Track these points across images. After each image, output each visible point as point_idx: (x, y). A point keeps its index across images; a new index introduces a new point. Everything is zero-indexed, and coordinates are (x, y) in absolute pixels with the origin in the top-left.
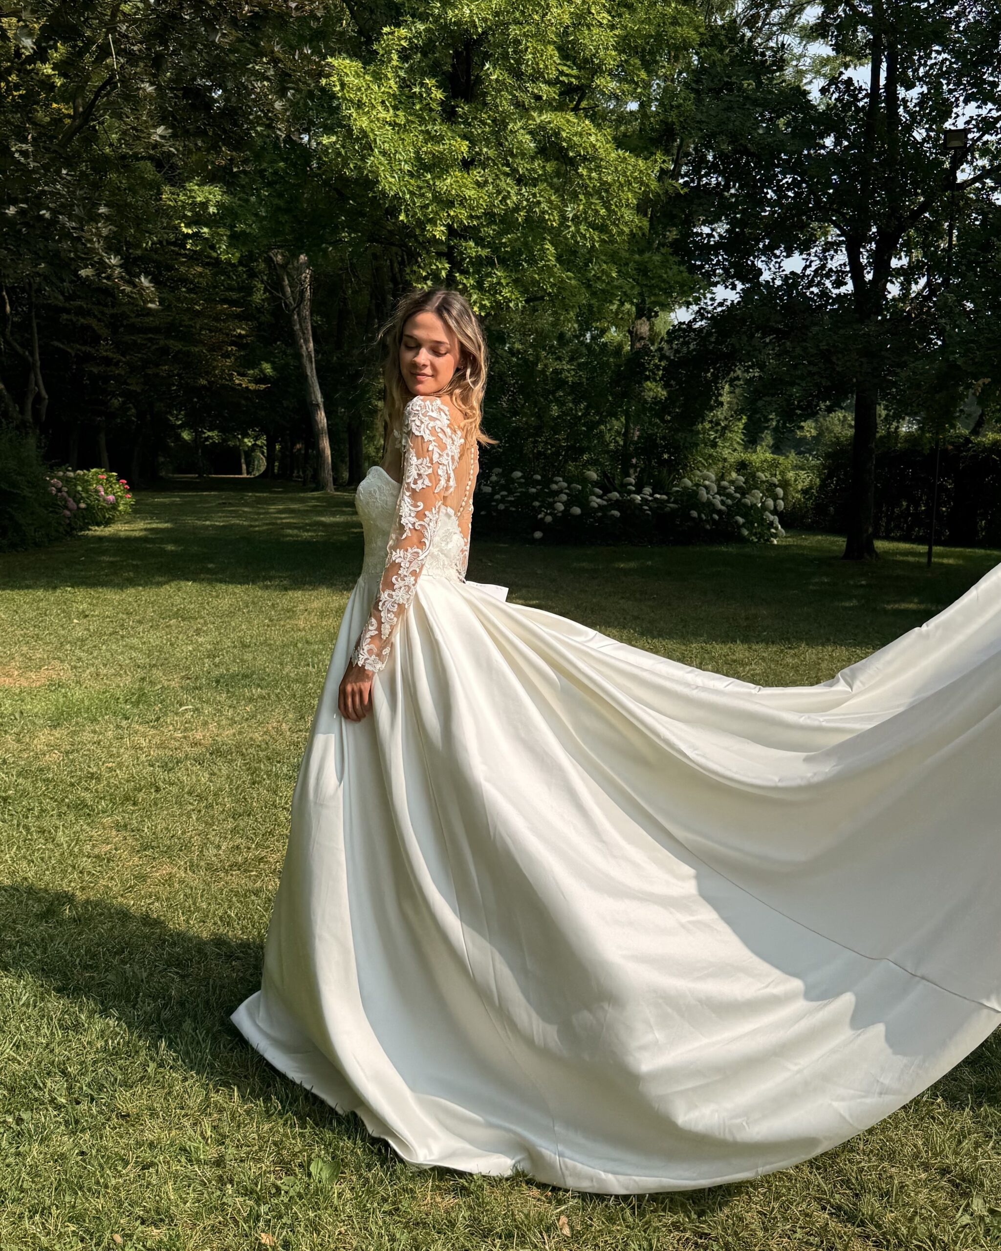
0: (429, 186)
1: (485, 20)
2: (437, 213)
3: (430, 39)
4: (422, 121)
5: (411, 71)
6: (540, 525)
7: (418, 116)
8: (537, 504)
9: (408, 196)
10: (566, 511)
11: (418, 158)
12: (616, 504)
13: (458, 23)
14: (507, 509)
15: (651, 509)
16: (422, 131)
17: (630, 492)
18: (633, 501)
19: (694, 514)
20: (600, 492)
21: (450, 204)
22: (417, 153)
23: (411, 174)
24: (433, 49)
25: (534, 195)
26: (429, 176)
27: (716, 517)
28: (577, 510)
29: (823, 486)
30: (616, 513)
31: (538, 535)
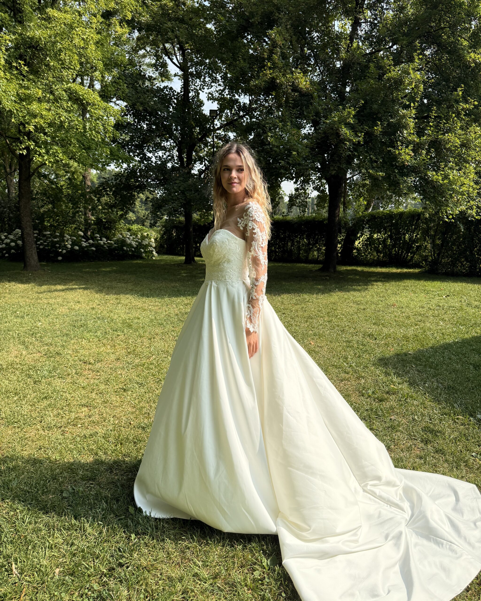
0: (25, 108)
1: (45, 38)
2: (30, 120)
3: (17, 43)
4: (17, 78)
5: (9, 56)
6: (60, 254)
7: (16, 77)
8: (58, 245)
9: (15, 111)
10: (72, 248)
11: (18, 95)
12: (92, 245)
13: (32, 38)
14: (44, 248)
15: (108, 247)
16: (17, 84)
17: (98, 240)
18: (100, 244)
19: (125, 248)
20: (85, 240)
21: (35, 116)
22: (17, 93)
23: (15, 102)
24: (19, 48)
25: (70, 117)
26: (24, 103)
27: (133, 249)
28: (77, 248)
29: (162, 237)
30: (94, 249)
31: (60, 258)
